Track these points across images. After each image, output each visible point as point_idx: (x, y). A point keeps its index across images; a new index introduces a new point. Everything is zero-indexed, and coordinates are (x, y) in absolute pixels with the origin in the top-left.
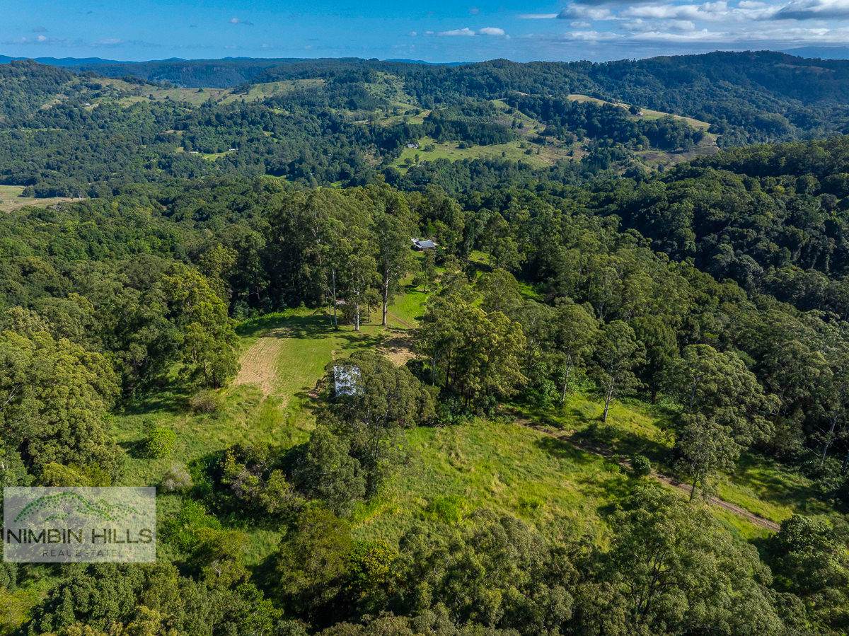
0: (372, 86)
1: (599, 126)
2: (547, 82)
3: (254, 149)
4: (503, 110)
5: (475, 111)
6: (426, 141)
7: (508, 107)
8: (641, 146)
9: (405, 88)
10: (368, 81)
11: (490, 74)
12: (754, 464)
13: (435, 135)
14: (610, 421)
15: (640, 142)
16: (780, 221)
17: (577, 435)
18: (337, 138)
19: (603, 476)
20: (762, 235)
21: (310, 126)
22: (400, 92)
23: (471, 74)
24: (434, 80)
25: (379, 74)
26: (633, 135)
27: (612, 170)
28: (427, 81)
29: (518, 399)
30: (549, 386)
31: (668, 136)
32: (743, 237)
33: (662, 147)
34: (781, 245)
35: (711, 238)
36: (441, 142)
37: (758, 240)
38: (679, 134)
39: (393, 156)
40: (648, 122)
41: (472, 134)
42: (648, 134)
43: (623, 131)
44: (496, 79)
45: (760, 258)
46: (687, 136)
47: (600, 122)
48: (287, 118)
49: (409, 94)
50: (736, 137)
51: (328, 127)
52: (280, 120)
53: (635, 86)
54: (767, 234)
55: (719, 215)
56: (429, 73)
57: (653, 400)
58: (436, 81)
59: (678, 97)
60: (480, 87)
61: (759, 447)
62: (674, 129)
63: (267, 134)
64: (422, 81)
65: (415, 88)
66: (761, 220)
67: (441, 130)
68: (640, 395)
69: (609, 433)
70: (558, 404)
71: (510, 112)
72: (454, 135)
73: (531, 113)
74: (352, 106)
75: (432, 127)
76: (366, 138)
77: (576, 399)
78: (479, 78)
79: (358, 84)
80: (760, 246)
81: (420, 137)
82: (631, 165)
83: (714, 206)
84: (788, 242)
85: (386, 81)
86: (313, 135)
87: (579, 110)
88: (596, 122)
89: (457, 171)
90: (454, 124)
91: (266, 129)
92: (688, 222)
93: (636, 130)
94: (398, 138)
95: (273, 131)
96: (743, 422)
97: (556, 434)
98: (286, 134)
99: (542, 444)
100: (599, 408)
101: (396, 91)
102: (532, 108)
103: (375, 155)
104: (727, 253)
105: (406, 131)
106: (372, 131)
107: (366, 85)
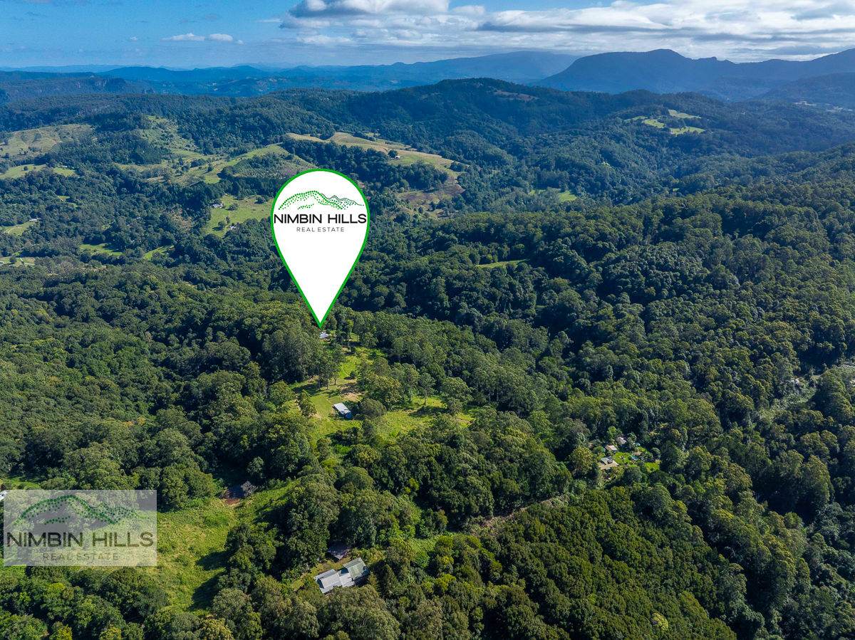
0: (147, 132)
1: (368, 170)
2: (314, 121)
3: (57, 219)
4: (282, 156)
5: (261, 163)
6: (227, 200)
7: (287, 153)
8: (403, 189)
9: (180, 131)
10: (142, 127)
11: (261, 115)
12: (470, 408)
13: (234, 191)
14: (427, 404)
15: (402, 185)
16: (488, 285)
17: (419, 411)
18: (138, 199)
19: (429, 420)
20: (480, 296)
21: (102, 186)
22: (176, 137)
23: (242, 115)
24: (207, 121)
25: (151, 118)
26: (395, 180)
27: (385, 216)
28: (200, 122)
29: (398, 403)
30: (406, 397)
31: (422, 179)
32: (471, 297)
33: (419, 188)
34: (489, 300)
35: (456, 299)
36: (241, 199)
37: (478, 298)
38: (430, 177)
39: (205, 219)
40: (406, 168)
41: (266, 188)
42: (407, 177)
43: (386, 174)
44: (268, 120)
45: (480, 308)
46: (436, 178)
47: (368, 166)
48: (79, 180)
49: (185, 137)
50: (471, 174)
51: (122, 185)
52: (71, 183)
53: (388, 119)
54: (483, 293)
55: (458, 284)
56: (200, 115)
57: (439, 394)
58: (209, 123)
59: (424, 130)
60: (252, 128)
61: (469, 403)
62: (426, 172)
63: (62, 198)
64: (196, 123)
65: (190, 131)
66: (478, 285)
67: (238, 188)
68: (435, 394)
69: (428, 408)
70: (410, 402)
71: (289, 158)
72: (249, 190)
73: (308, 157)
74: (139, 160)
75: (228, 184)
76: (167, 197)
77: (415, 399)
78: (251, 120)
79: (134, 132)
80: (480, 302)
81: (221, 195)
82: (398, 210)
83: (455, 279)
84: (492, 297)
85: (160, 126)
86: (109, 195)
87: (349, 155)
88: (365, 167)
89: (266, 229)
90: (249, 181)
91: (59, 193)
92: (442, 290)
93: (397, 175)
94: (202, 198)
95: (66, 195)
96: (464, 397)
97: (412, 411)
98: (82, 198)
99: (410, 415)
100: (423, 401)
101: (172, 136)
102: (308, 152)
103: (182, 215)
104: (465, 308)
105: (208, 191)
106: (170, 189)
107: (141, 131)
